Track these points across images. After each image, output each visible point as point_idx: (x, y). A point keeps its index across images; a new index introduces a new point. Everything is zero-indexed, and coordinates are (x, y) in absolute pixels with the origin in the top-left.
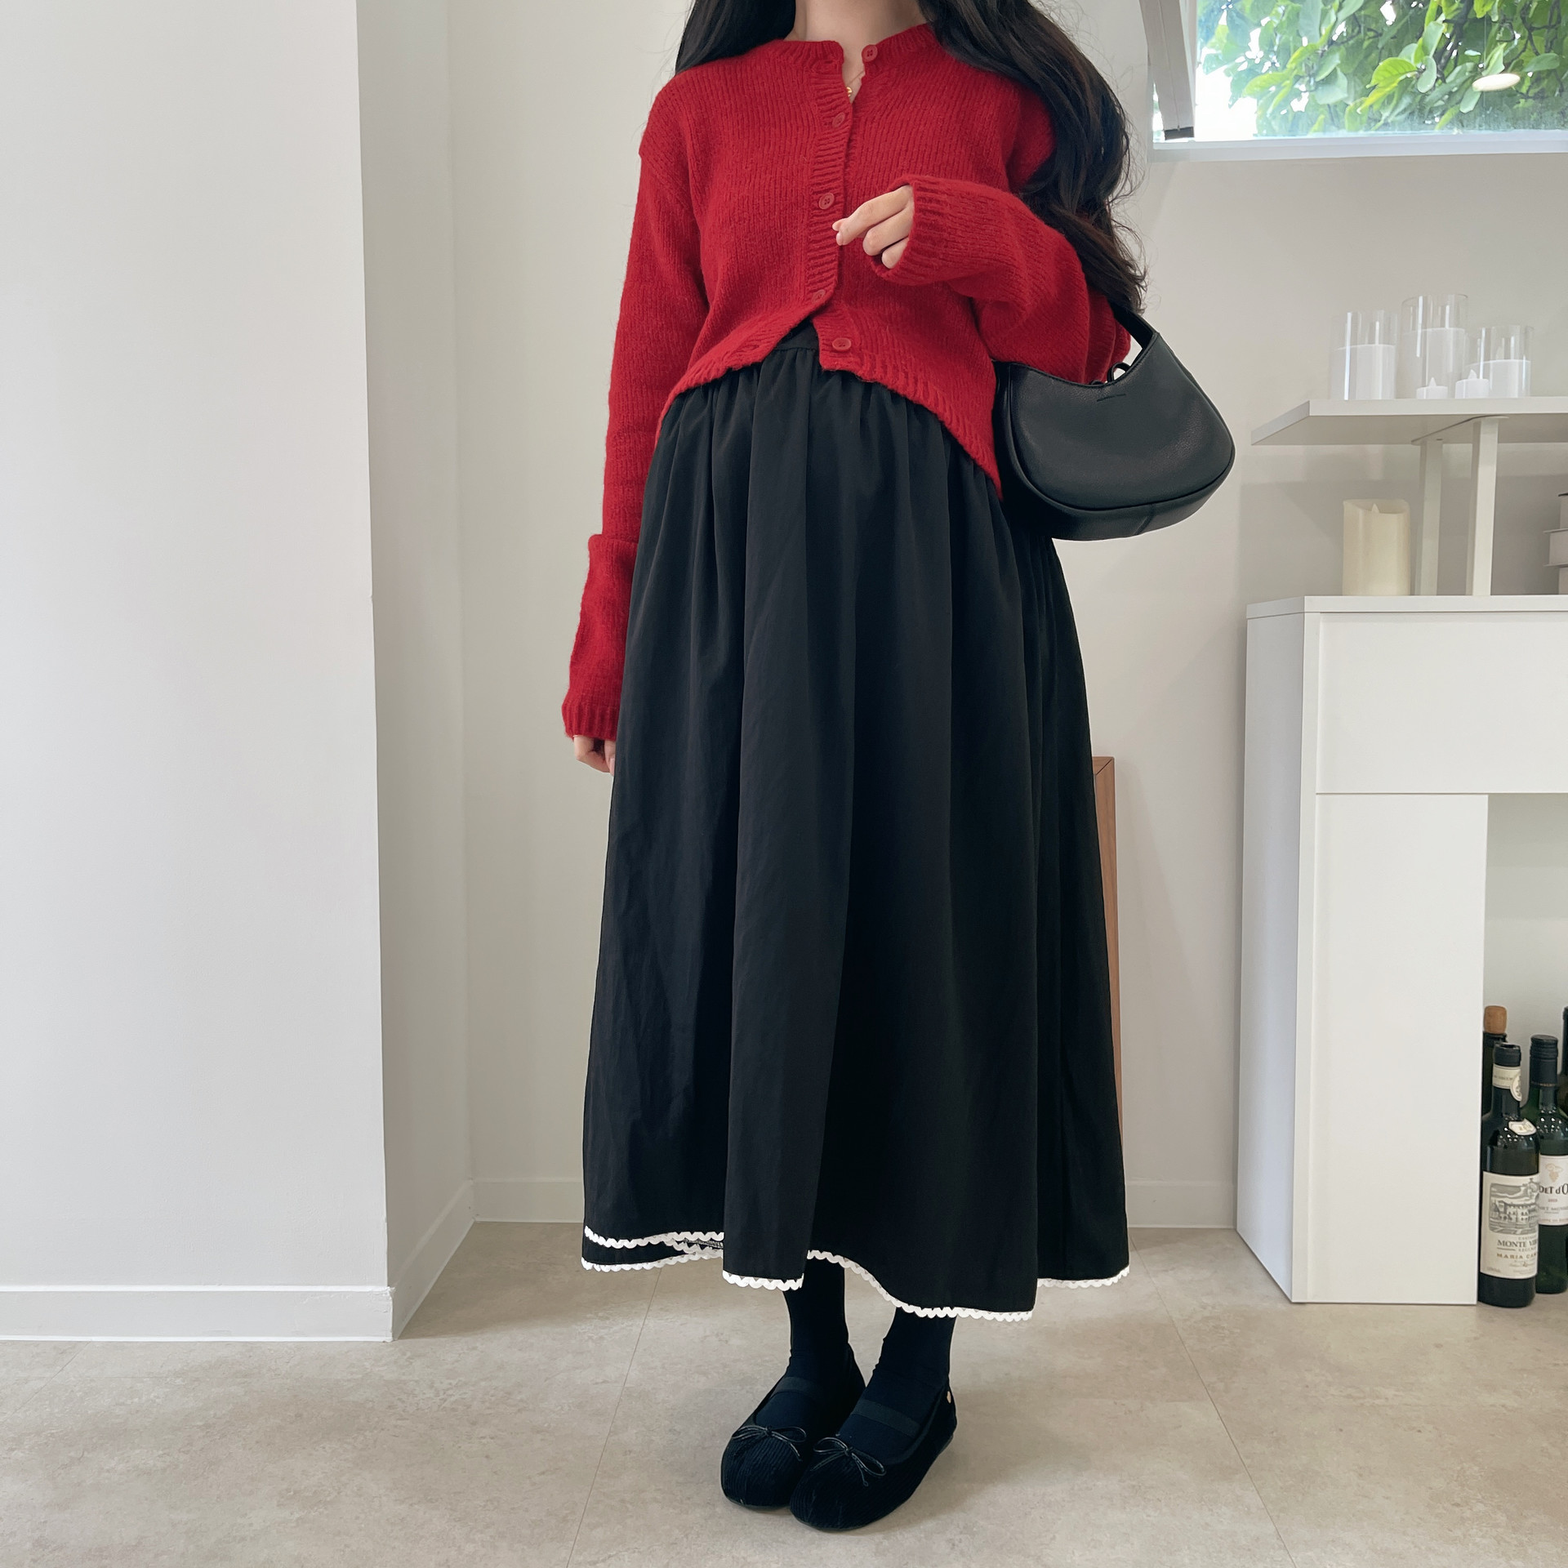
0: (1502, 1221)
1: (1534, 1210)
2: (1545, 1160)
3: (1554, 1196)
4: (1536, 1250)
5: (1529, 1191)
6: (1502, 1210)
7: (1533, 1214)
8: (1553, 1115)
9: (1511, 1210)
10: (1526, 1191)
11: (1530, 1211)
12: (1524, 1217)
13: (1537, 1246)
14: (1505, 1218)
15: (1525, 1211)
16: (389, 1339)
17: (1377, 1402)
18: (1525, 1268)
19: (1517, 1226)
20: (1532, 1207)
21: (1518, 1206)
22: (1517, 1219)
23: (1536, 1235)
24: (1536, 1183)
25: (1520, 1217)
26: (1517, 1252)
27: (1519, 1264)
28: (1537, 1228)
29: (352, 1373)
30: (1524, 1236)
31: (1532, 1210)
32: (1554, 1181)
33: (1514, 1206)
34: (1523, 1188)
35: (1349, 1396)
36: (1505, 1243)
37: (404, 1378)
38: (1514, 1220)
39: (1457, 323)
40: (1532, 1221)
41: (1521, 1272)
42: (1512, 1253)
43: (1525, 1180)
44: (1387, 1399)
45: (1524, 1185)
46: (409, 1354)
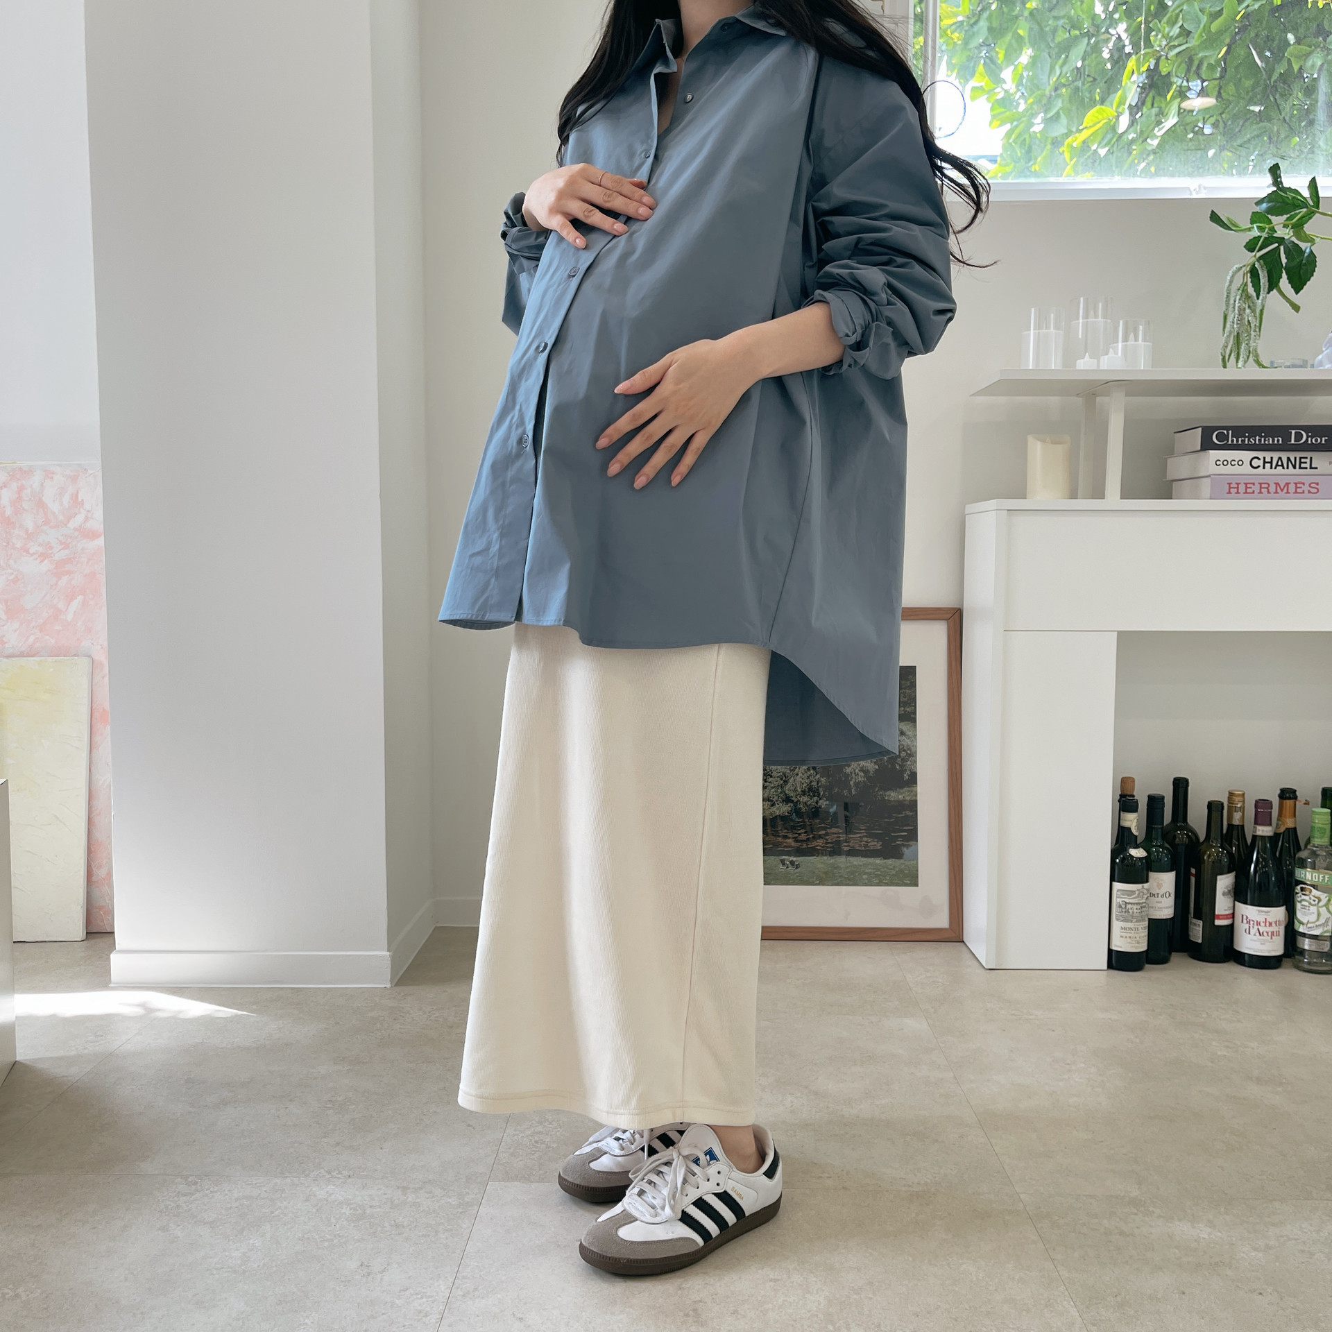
0: (1123, 914)
1: (1145, 907)
2: (1153, 875)
3: (1160, 899)
4: (1146, 933)
5: (1141, 894)
6: (1123, 906)
7: (1144, 909)
8: (1160, 846)
9: (1129, 906)
10: (1139, 894)
11: (1141, 907)
12: (1138, 911)
13: (1147, 930)
14: (1125, 912)
15: (1138, 907)
16: (389, 986)
17: (1031, 1017)
18: (1137, 945)
19: (1133, 917)
20: (1144, 905)
21: (1134, 904)
22: (1133, 912)
23: (1146, 923)
24: (1146, 889)
25: (1135, 911)
26: (1133, 934)
27: (1134, 942)
28: (1147, 920)
29: (367, 1003)
30: (1138, 924)
31: (1142, 907)
32: (1159, 889)
33: (1132, 904)
34: (1137, 892)
35: (1013, 1015)
36: (1125, 929)
37: (401, 1005)
38: (1131, 913)
39: (1105, 317)
40: (1143, 914)
41: (1136, 948)
42: (1130, 935)
43: (1139, 886)
44: (1037, 1016)
45: (1138, 890)
46: (402, 994)
